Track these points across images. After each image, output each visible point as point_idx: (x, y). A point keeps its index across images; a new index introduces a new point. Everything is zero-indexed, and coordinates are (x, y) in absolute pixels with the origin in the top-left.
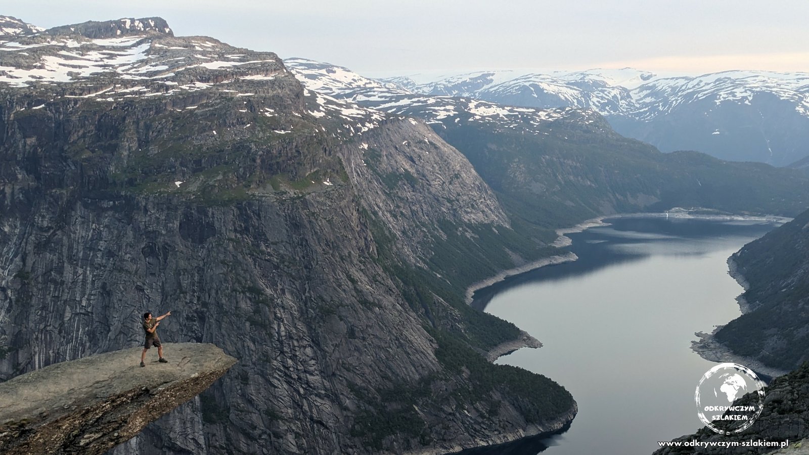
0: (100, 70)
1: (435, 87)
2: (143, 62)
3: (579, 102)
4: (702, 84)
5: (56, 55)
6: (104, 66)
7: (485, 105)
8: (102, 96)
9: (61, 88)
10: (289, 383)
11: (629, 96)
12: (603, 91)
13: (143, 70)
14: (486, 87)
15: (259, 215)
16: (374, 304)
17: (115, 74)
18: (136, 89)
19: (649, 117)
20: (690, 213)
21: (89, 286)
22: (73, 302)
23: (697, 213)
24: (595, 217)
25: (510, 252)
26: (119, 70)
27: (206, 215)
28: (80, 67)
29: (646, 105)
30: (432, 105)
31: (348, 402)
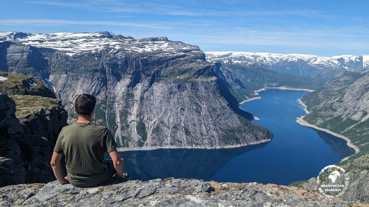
0: (158, 49)
1: (219, 56)
2: (168, 47)
3: (254, 60)
4: (284, 57)
5: (148, 45)
6: (159, 48)
7: (235, 60)
8: (159, 55)
9: (150, 53)
10: (205, 126)
11: (266, 59)
12: (259, 58)
13: (168, 49)
14: (231, 56)
15: (197, 85)
16: (225, 108)
17: (161, 50)
18: (167, 54)
19: (271, 64)
20: (286, 88)
21: (157, 101)
22: (153, 105)
23: (287, 88)
24: (263, 88)
25: (245, 96)
26: (162, 49)
27: (185, 85)
28: (153, 48)
29: (270, 61)
30: (223, 60)
31: (220, 132)
